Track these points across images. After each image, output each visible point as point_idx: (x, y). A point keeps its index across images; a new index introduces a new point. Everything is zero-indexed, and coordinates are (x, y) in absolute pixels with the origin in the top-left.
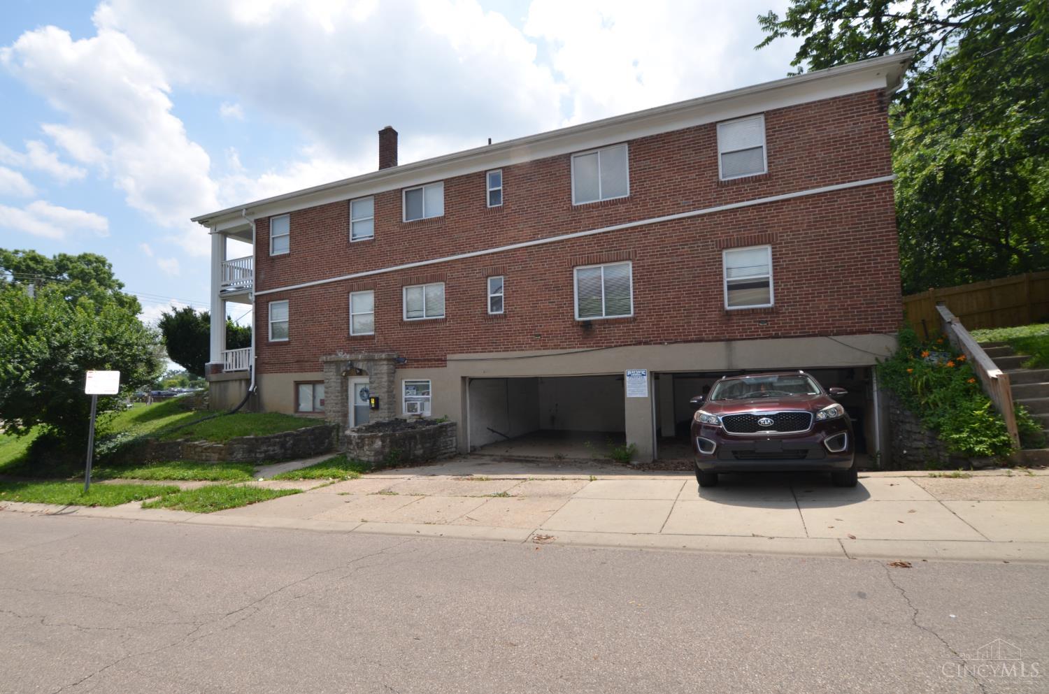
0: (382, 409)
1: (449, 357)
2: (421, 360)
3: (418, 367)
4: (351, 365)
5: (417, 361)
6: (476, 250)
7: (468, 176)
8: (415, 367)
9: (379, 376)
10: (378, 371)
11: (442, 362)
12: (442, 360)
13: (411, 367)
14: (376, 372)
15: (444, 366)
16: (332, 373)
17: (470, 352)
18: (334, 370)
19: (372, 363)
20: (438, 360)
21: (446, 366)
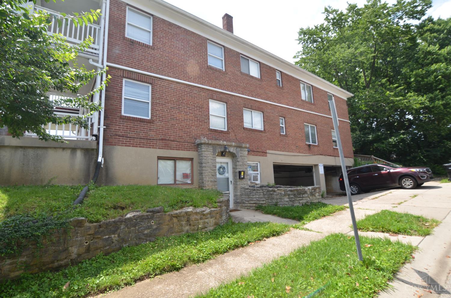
0: (246, 179)
1: (268, 151)
2: (255, 151)
3: (254, 155)
4: (225, 148)
5: (254, 151)
6: (275, 102)
7: (270, 67)
8: (253, 155)
9: (243, 158)
10: (243, 155)
11: (264, 154)
12: (265, 153)
13: (251, 155)
14: (241, 155)
15: (265, 156)
16: (209, 153)
17: (276, 150)
18: (212, 151)
19: (239, 149)
20: (263, 152)
21: (267, 156)
